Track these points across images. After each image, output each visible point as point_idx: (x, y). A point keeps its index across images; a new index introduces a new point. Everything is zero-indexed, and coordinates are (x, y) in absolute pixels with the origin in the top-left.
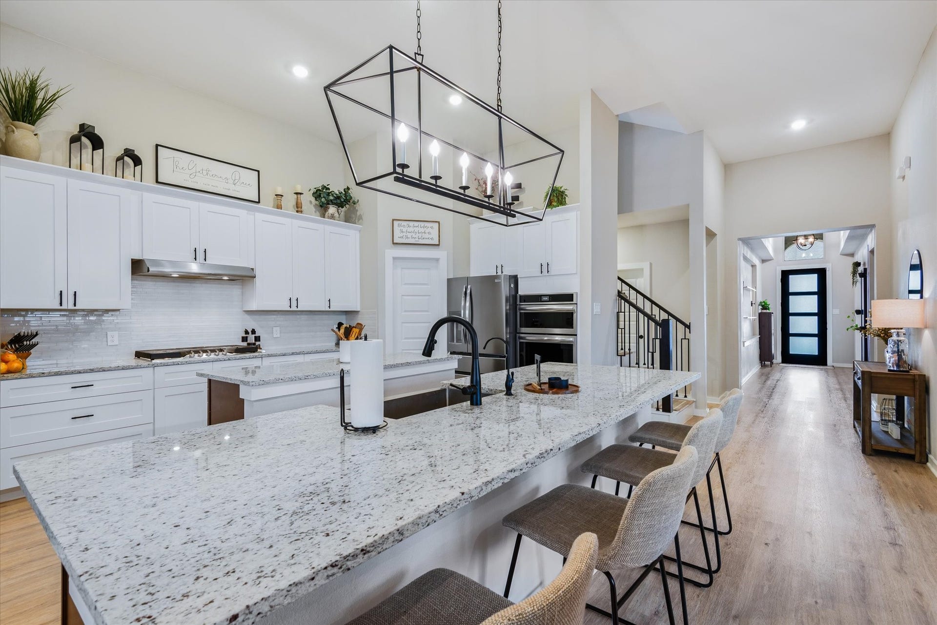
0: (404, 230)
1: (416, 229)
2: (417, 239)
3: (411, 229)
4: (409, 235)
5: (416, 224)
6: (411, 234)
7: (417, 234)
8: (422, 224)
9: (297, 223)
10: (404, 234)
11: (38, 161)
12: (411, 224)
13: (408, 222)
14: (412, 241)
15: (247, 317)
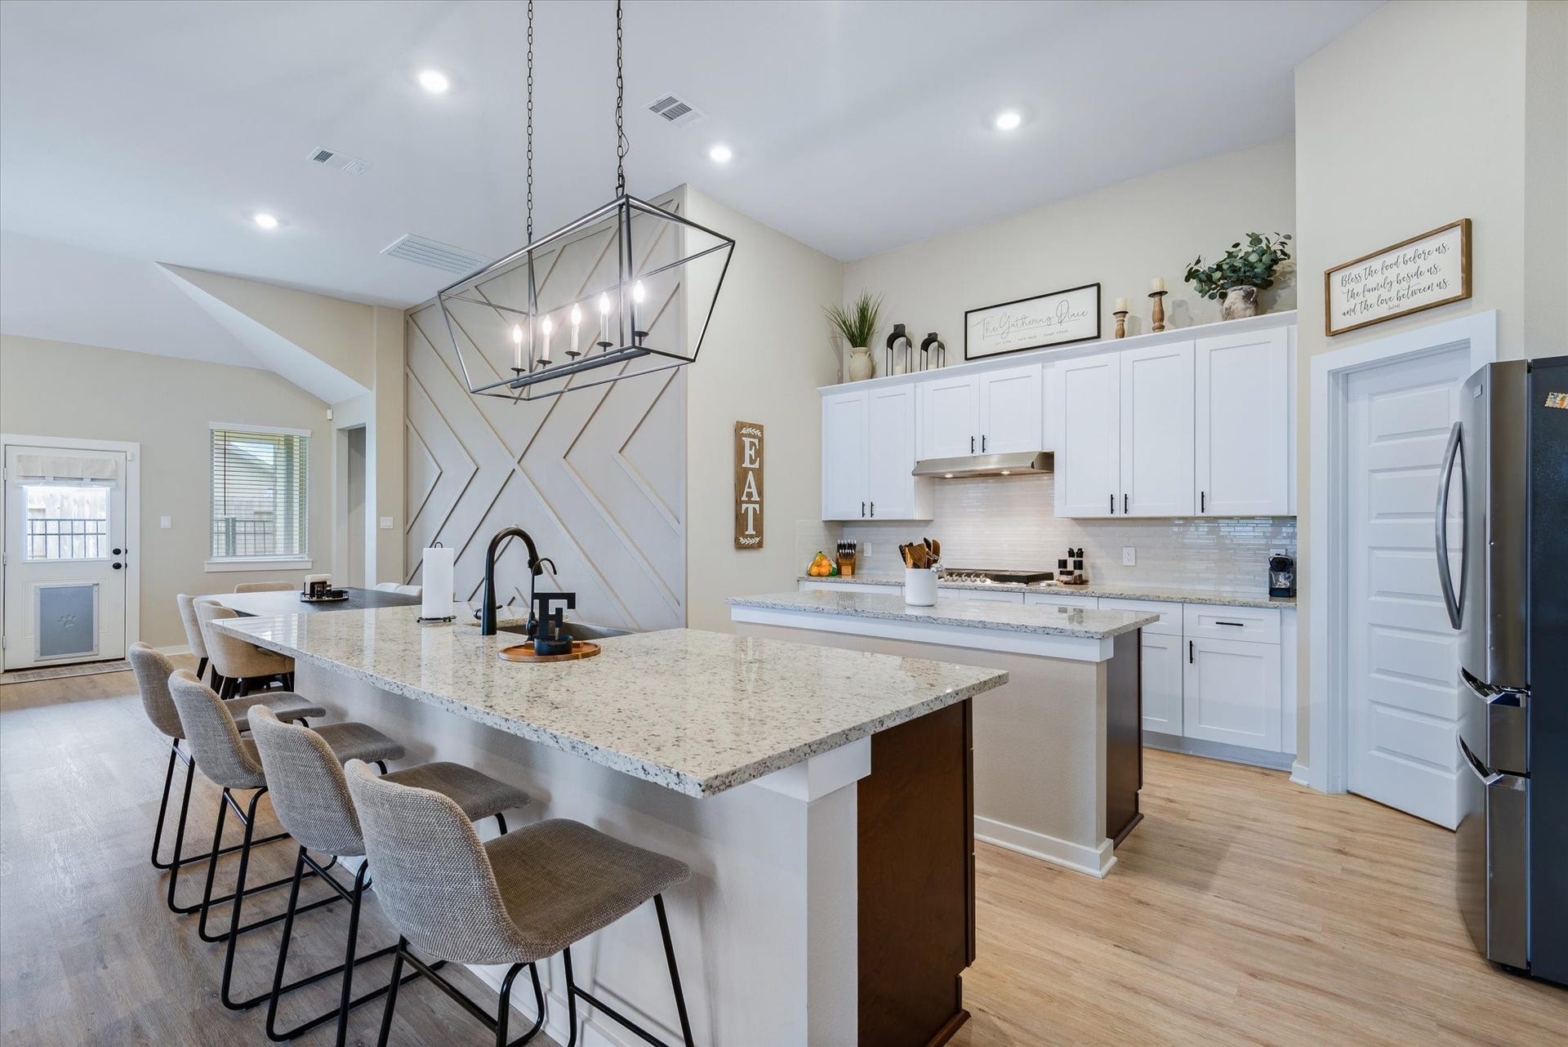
0: (1358, 287)
1: (1391, 274)
2: (1395, 302)
3: (1378, 279)
4: (1372, 298)
5: (1390, 258)
6: (1376, 293)
7: (1395, 286)
8: (1409, 251)
9: (1129, 355)
10: (1360, 299)
11: (842, 383)
12: (1376, 263)
13: (1366, 264)
14: (1383, 312)
15: (1078, 529)
